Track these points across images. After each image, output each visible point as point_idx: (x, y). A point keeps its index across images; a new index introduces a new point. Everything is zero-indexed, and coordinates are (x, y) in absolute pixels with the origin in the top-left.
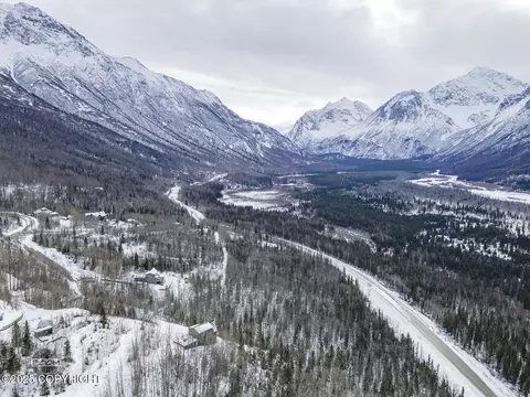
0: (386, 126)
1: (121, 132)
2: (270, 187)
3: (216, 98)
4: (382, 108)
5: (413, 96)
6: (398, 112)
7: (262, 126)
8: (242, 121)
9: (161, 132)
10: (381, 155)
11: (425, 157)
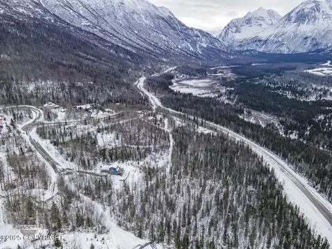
0: (291, 28)
1: (108, 39)
2: (205, 77)
3: (170, 12)
4: (289, 14)
5: (314, 4)
6: (302, 17)
7: (201, 31)
8: (187, 28)
9: (134, 38)
10: (285, 50)
11: (318, 51)
